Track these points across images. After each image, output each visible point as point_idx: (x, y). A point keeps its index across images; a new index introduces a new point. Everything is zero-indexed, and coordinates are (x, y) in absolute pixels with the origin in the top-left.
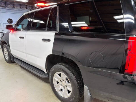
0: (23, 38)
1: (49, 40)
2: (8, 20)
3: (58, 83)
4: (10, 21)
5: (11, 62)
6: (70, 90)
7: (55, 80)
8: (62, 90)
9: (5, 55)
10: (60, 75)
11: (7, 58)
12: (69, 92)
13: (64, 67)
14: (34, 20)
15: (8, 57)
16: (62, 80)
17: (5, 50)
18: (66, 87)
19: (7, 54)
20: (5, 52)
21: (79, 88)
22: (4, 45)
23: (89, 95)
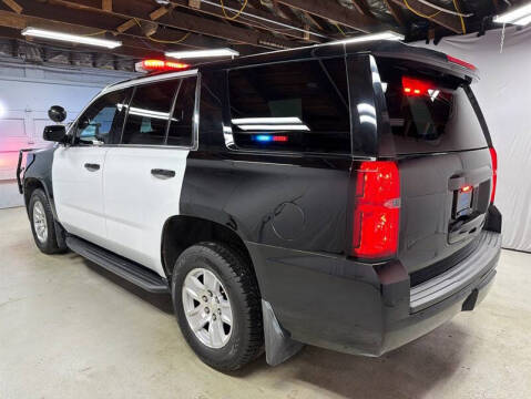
0: (96, 167)
1: (172, 174)
2: (50, 111)
3: (197, 303)
4: (58, 113)
5: (54, 250)
6: (229, 321)
7: (188, 295)
8: (206, 326)
9: (36, 225)
10: (201, 279)
11: (43, 238)
12: (226, 328)
13: (213, 253)
14: (131, 109)
15: (46, 233)
16: (207, 295)
17: (39, 210)
18: (218, 316)
19: (42, 224)
20: (36, 217)
21: (251, 312)
22: (36, 191)
23: (278, 330)
